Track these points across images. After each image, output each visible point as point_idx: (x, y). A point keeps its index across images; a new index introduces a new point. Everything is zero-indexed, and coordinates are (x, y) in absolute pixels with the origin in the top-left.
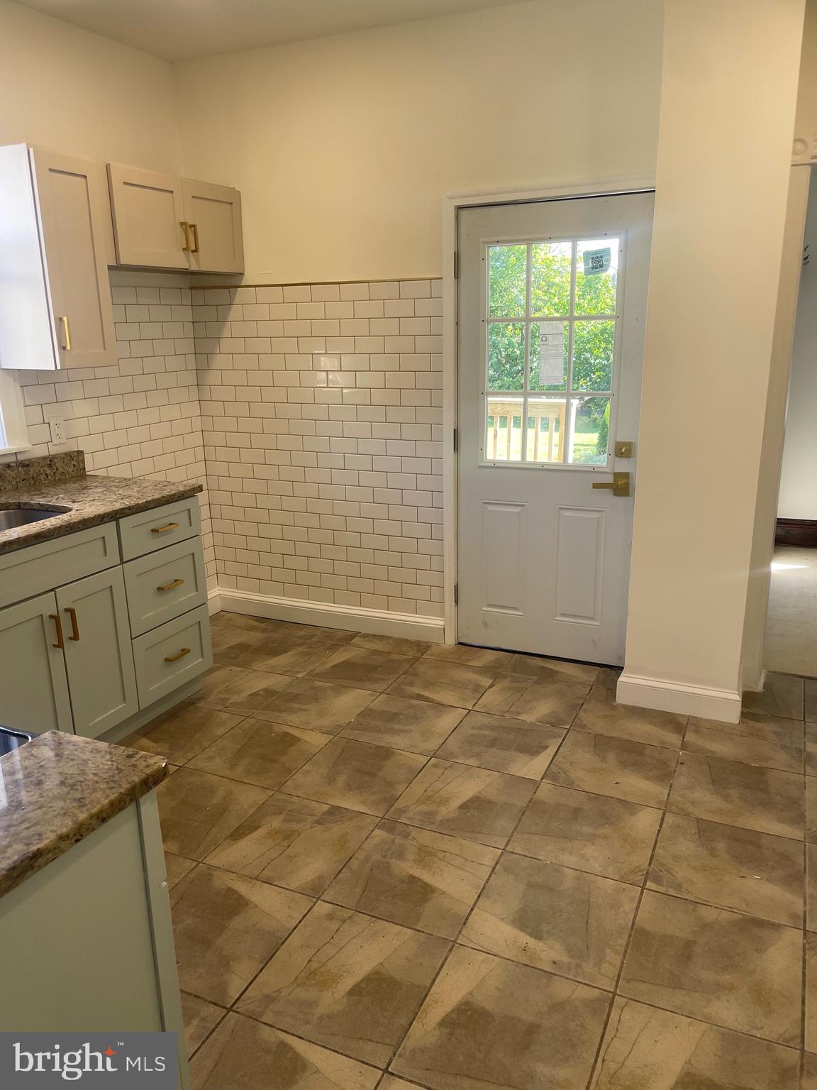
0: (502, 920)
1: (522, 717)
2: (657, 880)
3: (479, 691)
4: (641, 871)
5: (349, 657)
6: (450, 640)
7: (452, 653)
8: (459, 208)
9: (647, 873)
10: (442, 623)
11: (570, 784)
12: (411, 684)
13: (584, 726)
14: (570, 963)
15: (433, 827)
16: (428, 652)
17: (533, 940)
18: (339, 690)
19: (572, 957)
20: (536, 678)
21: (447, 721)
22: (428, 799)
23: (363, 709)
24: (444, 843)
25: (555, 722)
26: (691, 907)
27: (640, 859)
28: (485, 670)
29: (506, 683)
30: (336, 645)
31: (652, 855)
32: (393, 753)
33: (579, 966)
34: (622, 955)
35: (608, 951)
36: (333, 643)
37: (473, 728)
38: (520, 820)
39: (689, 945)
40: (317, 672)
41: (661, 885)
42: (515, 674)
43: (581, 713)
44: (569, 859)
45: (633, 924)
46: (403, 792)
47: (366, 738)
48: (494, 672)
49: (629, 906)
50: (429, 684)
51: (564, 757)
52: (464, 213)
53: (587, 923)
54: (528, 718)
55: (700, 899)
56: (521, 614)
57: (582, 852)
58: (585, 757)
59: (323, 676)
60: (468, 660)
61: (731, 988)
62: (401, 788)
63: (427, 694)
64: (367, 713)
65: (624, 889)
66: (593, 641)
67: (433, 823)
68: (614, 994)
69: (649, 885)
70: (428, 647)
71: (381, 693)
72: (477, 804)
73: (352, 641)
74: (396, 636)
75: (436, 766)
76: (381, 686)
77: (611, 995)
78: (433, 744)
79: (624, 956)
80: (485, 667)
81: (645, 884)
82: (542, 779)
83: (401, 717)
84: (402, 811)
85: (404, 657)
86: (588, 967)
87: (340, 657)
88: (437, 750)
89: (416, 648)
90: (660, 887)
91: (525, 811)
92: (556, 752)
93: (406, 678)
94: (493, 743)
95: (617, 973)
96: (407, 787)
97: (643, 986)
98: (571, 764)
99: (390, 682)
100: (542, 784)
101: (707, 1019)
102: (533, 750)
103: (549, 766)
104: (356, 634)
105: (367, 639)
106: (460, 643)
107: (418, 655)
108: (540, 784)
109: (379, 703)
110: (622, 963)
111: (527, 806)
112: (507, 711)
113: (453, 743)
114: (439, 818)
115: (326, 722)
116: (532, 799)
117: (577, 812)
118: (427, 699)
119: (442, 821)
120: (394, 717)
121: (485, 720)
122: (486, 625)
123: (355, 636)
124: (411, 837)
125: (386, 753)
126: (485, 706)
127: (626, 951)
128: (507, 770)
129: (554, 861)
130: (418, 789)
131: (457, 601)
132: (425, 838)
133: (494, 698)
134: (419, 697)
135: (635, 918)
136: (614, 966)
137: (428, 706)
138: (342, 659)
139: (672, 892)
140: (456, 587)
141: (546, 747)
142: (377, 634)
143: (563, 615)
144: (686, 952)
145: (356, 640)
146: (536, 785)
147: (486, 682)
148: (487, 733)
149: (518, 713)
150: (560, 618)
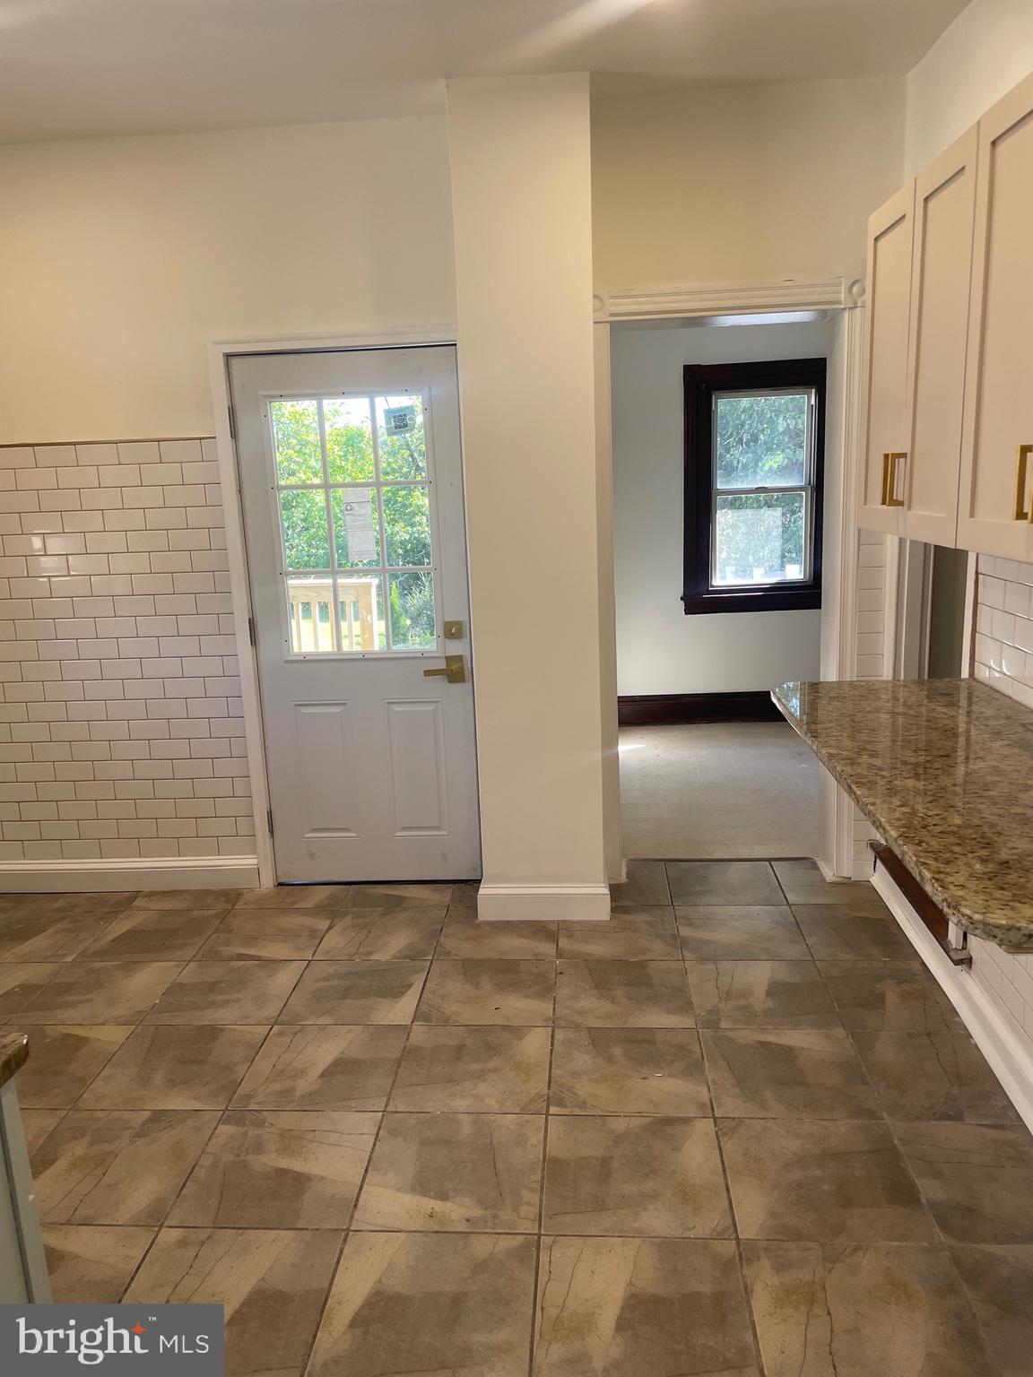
0: (399, 1190)
1: (375, 957)
2: (560, 1103)
3: (316, 937)
4: (542, 1096)
5: (133, 925)
6: (267, 882)
7: (272, 897)
8: (228, 356)
9: (548, 1098)
10: (255, 861)
11: (446, 1021)
12: (227, 943)
13: (448, 954)
14: (486, 1216)
15: (293, 1106)
16: (240, 902)
17: (439, 1202)
18: (129, 968)
19: (485, 1209)
20: (382, 909)
21: (283, 980)
22: (279, 1074)
23: (168, 985)
24: (310, 1121)
25: (414, 955)
26: (599, 1121)
27: (539, 1084)
28: (317, 911)
29: (348, 920)
30: (112, 912)
31: (550, 1077)
32: (222, 1030)
33: (495, 1216)
34: (539, 1192)
35: (524, 1192)
36: (106, 910)
37: (318, 980)
38: (397, 1073)
39: (605, 1163)
40: (89, 951)
41: (565, 1107)
42: (355, 909)
43: (442, 940)
44: (461, 1104)
45: (544, 1156)
46: (245, 1074)
47: (182, 1019)
48: (331, 911)
49: (535, 1138)
50: (250, 940)
51: (433, 992)
52: (235, 362)
53: (495, 1168)
54: (382, 956)
55: (608, 1112)
56: (354, 835)
57: (473, 1091)
58: (456, 987)
59: (102, 954)
60: (295, 903)
61: (655, 1195)
62: (241, 1070)
63: (251, 952)
64: (176, 989)
65: (527, 1121)
66: (443, 855)
67: (291, 1101)
68: (539, 1235)
69: (553, 1110)
70: (240, 894)
71: (189, 962)
72: (342, 1067)
73: (133, 905)
74: (192, 888)
75: (281, 1034)
76: (189, 952)
77: (536, 1237)
78: (272, 1009)
79: (542, 1192)
80: (317, 907)
81: (548, 1110)
82: (412, 1022)
83: (222, 985)
84: (249, 1097)
85: (210, 912)
86: (506, 1214)
87: (120, 926)
88: (279, 1016)
89: (223, 899)
90: (564, 1110)
91: (400, 1063)
92: (423, 989)
93: (218, 937)
94: (345, 994)
95: (537, 1211)
96: (249, 1067)
97: (568, 1219)
98: (443, 998)
99: (200, 945)
100: (414, 1027)
101: (639, 1234)
102: (395, 993)
103: (418, 1005)
104: (137, 894)
105: (153, 898)
106: (280, 884)
107: (230, 907)
108: (411, 1028)
109: (189, 974)
110: (541, 1200)
111: (402, 1056)
112: (356, 953)
113: (297, 1004)
114: (298, 1093)
115: (121, 1010)
116: (405, 1047)
117: (459, 1051)
118: (252, 958)
119: (302, 1096)
120: (212, 987)
121: (330, 969)
122: (311, 855)
123: (136, 898)
124: (267, 1124)
125: (214, 1032)
126: (328, 952)
127: (542, 1187)
128: (369, 1020)
129: (445, 1110)
130: (263, 1066)
131: (271, 831)
132: (286, 1120)
133: (337, 940)
134: (241, 957)
135: (545, 1149)
136: (533, 1205)
137: (256, 965)
138: (125, 929)
139: (577, 1112)
140: (270, 814)
141: (410, 986)
142: (166, 890)
143: (404, 829)
144: (604, 1171)
145: (139, 902)
146: (407, 1030)
147: (323, 924)
148: (336, 983)
149: (369, 953)
150: (403, 834)
